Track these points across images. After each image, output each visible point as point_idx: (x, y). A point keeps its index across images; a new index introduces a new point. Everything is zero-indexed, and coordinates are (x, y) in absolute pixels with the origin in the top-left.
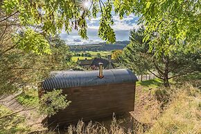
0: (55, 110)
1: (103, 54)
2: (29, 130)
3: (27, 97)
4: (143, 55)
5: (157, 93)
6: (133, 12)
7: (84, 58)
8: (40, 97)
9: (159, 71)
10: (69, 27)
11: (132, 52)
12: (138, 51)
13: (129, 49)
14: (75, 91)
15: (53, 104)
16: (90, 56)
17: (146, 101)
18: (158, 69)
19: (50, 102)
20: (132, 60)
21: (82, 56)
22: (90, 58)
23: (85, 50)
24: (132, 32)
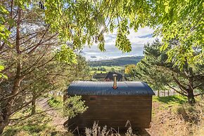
0: (75, 113)
1: (117, 69)
2: (54, 130)
3: (55, 101)
4: (160, 68)
5: (180, 111)
6: (148, 25)
7: (99, 72)
8: (64, 100)
9: (181, 86)
10: (91, 42)
11: (147, 65)
12: (153, 64)
13: (143, 62)
14: (92, 99)
15: (74, 107)
16: (105, 70)
17: (166, 119)
18: (179, 83)
19: (72, 106)
20: (146, 73)
21: (99, 70)
22: (105, 72)
23: (100, 66)
24: (145, 47)
